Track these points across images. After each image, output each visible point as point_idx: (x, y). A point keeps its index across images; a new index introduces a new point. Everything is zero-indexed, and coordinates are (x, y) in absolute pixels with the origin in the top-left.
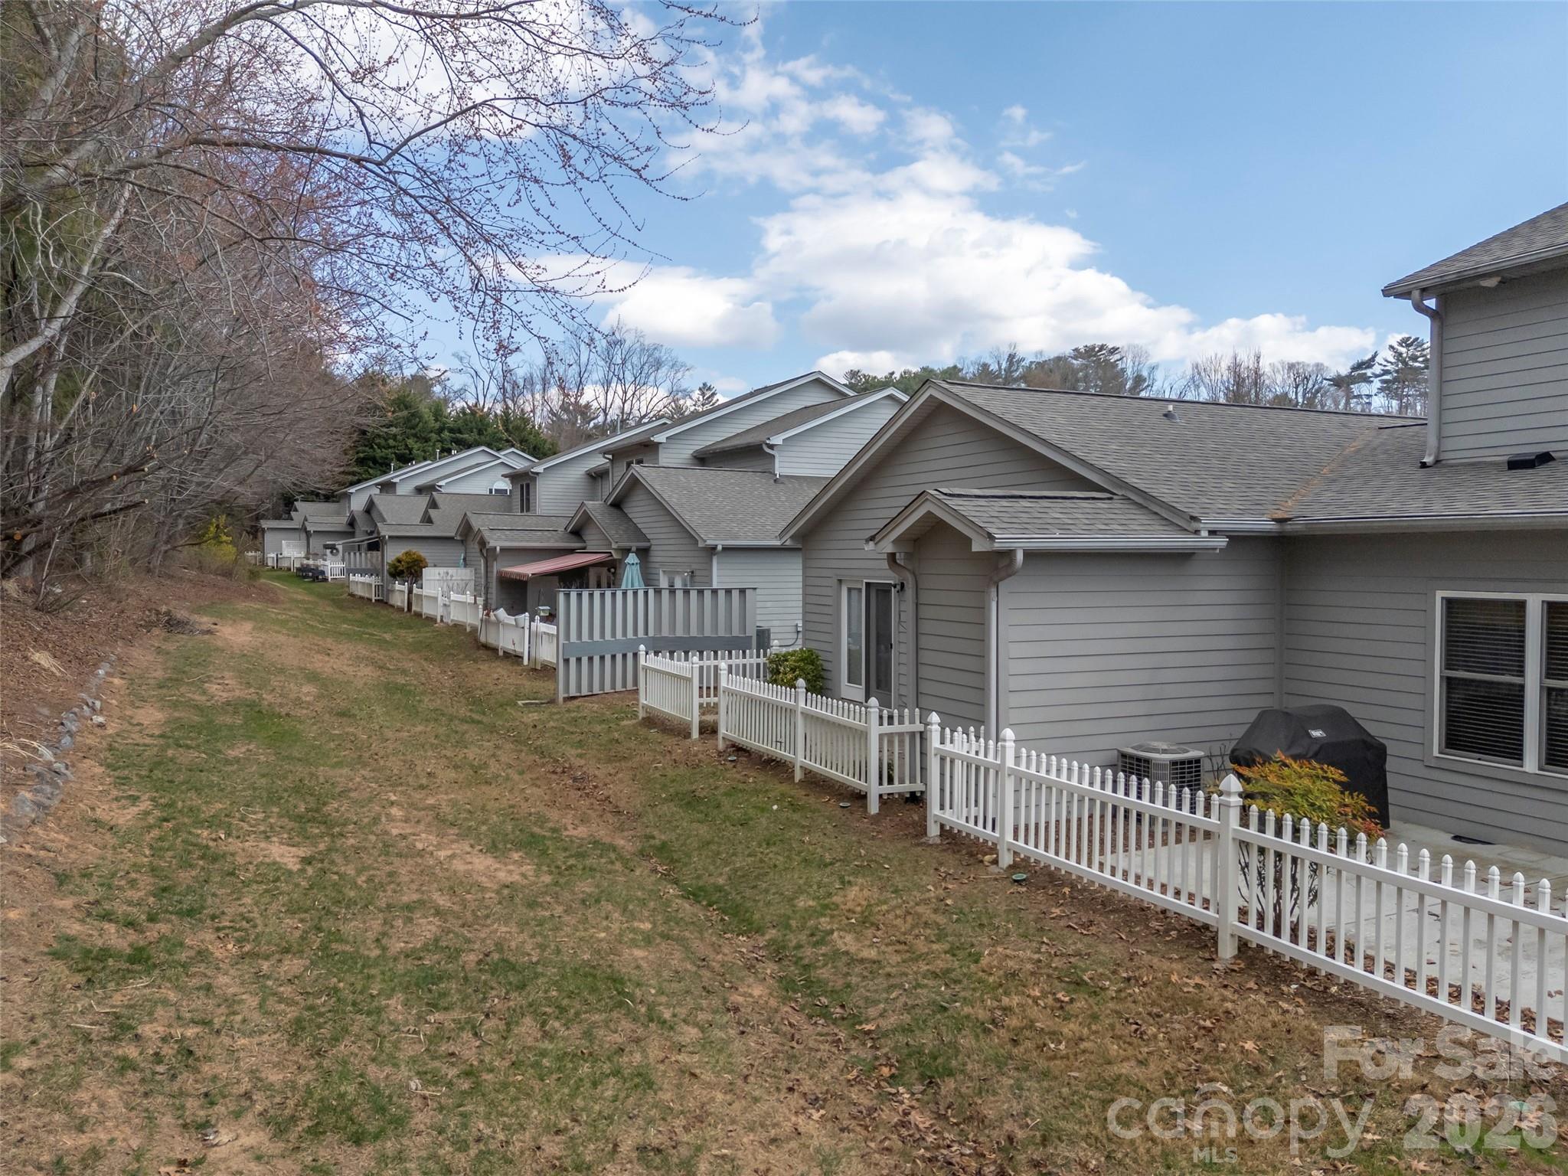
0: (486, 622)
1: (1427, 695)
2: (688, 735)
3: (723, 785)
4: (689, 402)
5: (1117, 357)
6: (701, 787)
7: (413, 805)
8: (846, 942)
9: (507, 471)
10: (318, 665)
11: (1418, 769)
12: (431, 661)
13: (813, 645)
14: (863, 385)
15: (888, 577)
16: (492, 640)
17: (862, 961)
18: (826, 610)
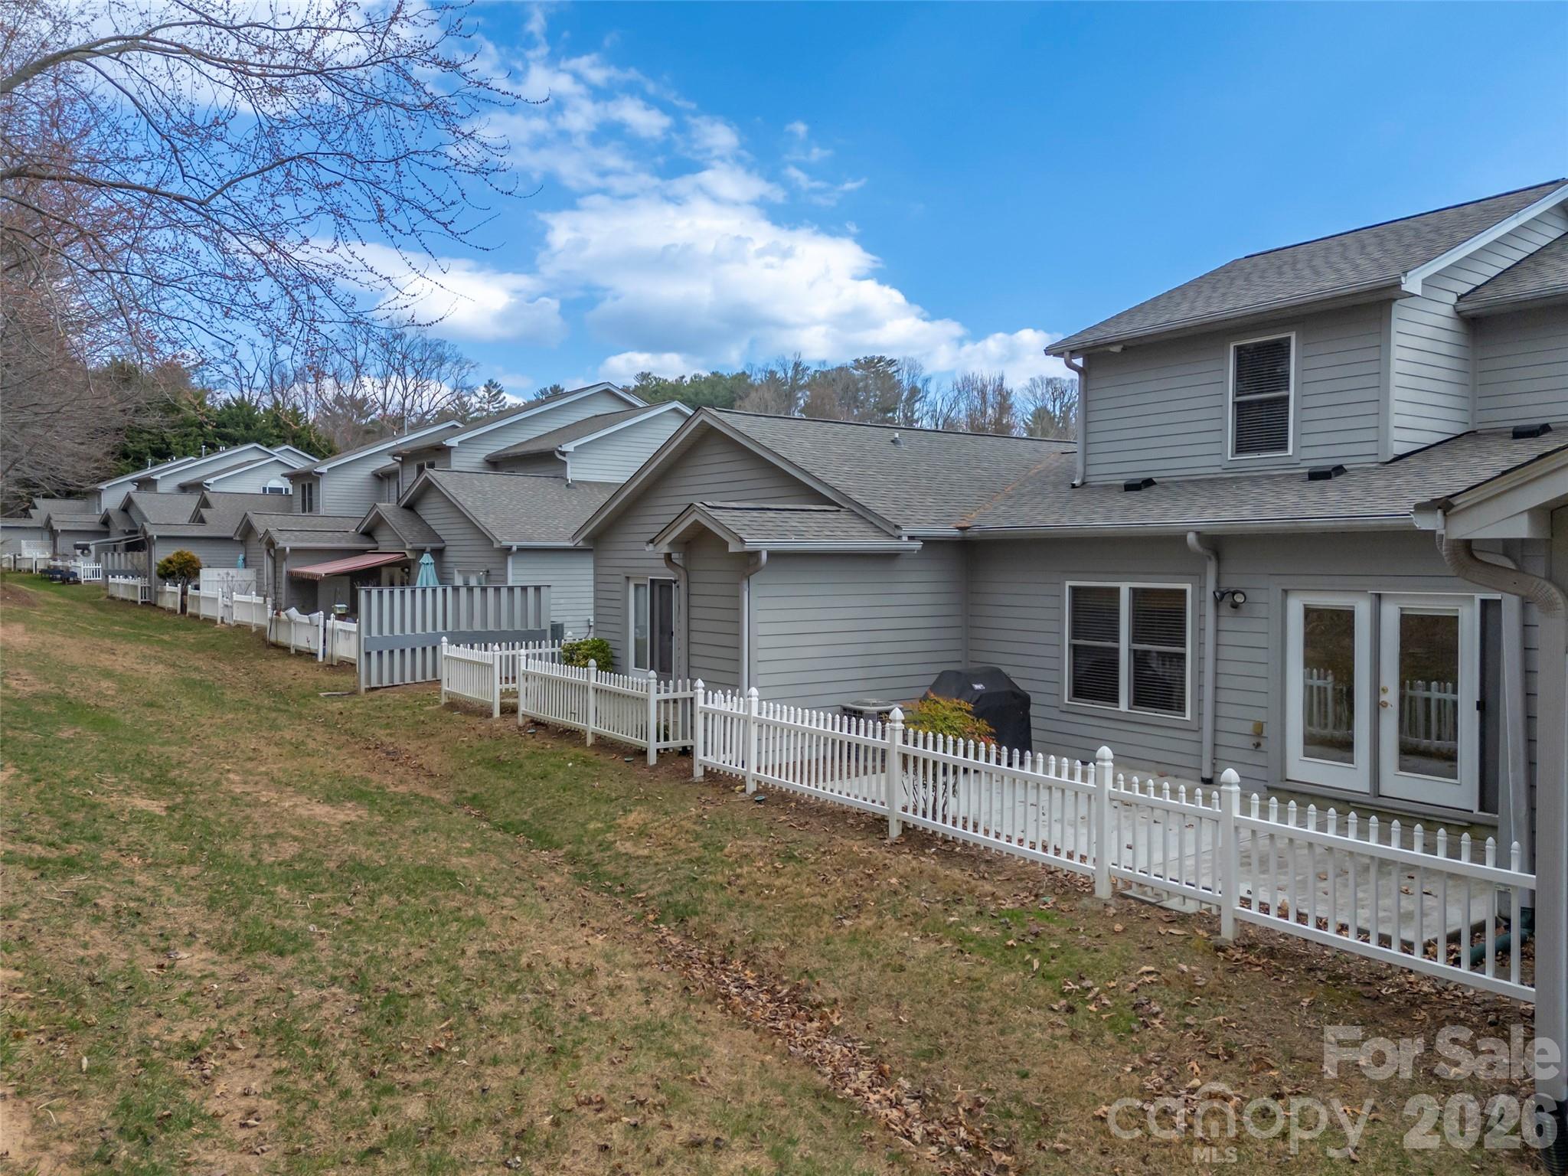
0: (276, 621)
1: (1060, 658)
2: (490, 715)
3: (524, 751)
4: (474, 400)
5: (894, 369)
6: (504, 754)
7: (248, 772)
8: (628, 847)
9: (286, 471)
10: (107, 663)
11: (1055, 714)
12: (220, 660)
13: (604, 636)
14: (653, 391)
15: (667, 575)
16: (282, 639)
17: (638, 857)
18: (614, 604)
